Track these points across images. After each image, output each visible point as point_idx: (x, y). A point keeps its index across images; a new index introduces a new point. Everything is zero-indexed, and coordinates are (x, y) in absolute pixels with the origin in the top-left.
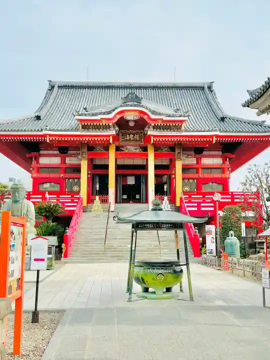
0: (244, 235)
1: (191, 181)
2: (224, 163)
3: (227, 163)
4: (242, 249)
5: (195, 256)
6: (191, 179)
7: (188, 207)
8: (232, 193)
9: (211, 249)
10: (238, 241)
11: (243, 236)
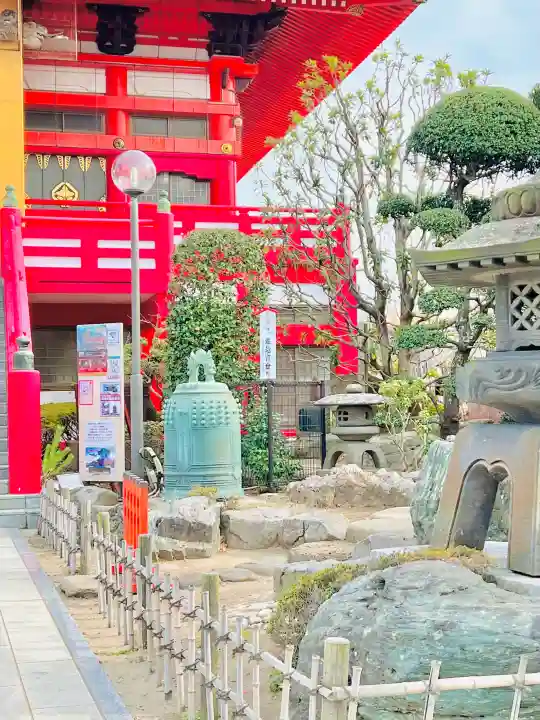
0: (268, 372)
1: (85, 163)
2: (216, 96)
3: (230, 96)
4: (257, 439)
5: (13, 490)
6: (85, 153)
7: (31, 251)
8: (244, 211)
9: (100, 445)
10: (233, 405)
11: (263, 377)
